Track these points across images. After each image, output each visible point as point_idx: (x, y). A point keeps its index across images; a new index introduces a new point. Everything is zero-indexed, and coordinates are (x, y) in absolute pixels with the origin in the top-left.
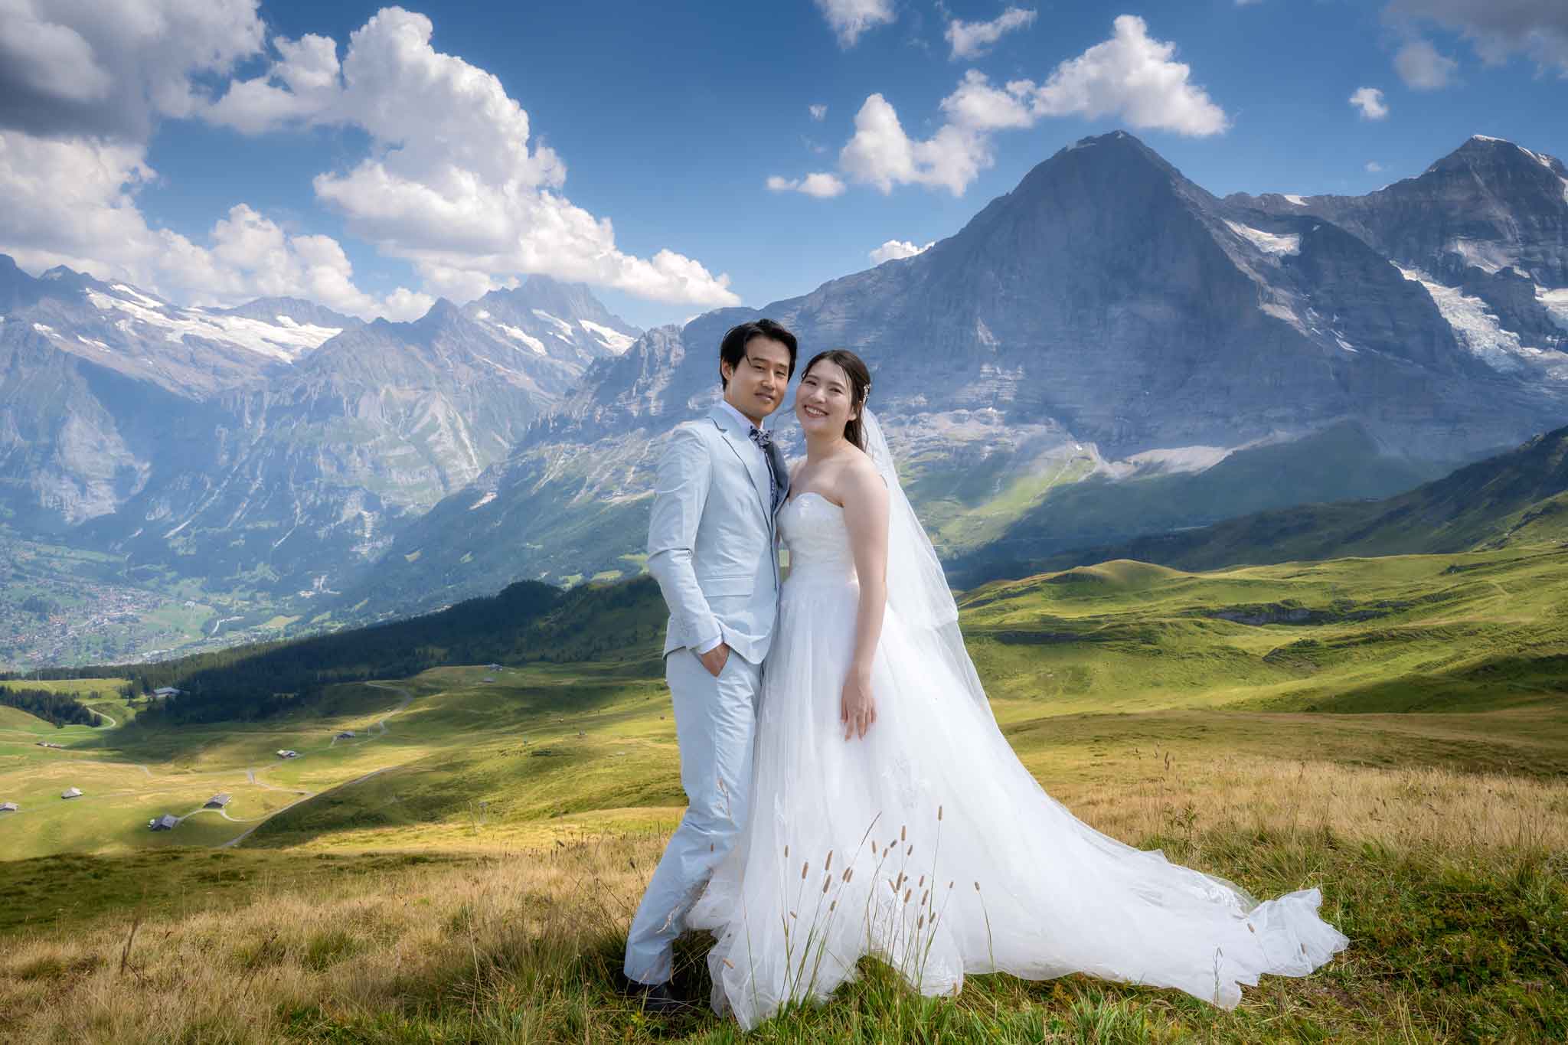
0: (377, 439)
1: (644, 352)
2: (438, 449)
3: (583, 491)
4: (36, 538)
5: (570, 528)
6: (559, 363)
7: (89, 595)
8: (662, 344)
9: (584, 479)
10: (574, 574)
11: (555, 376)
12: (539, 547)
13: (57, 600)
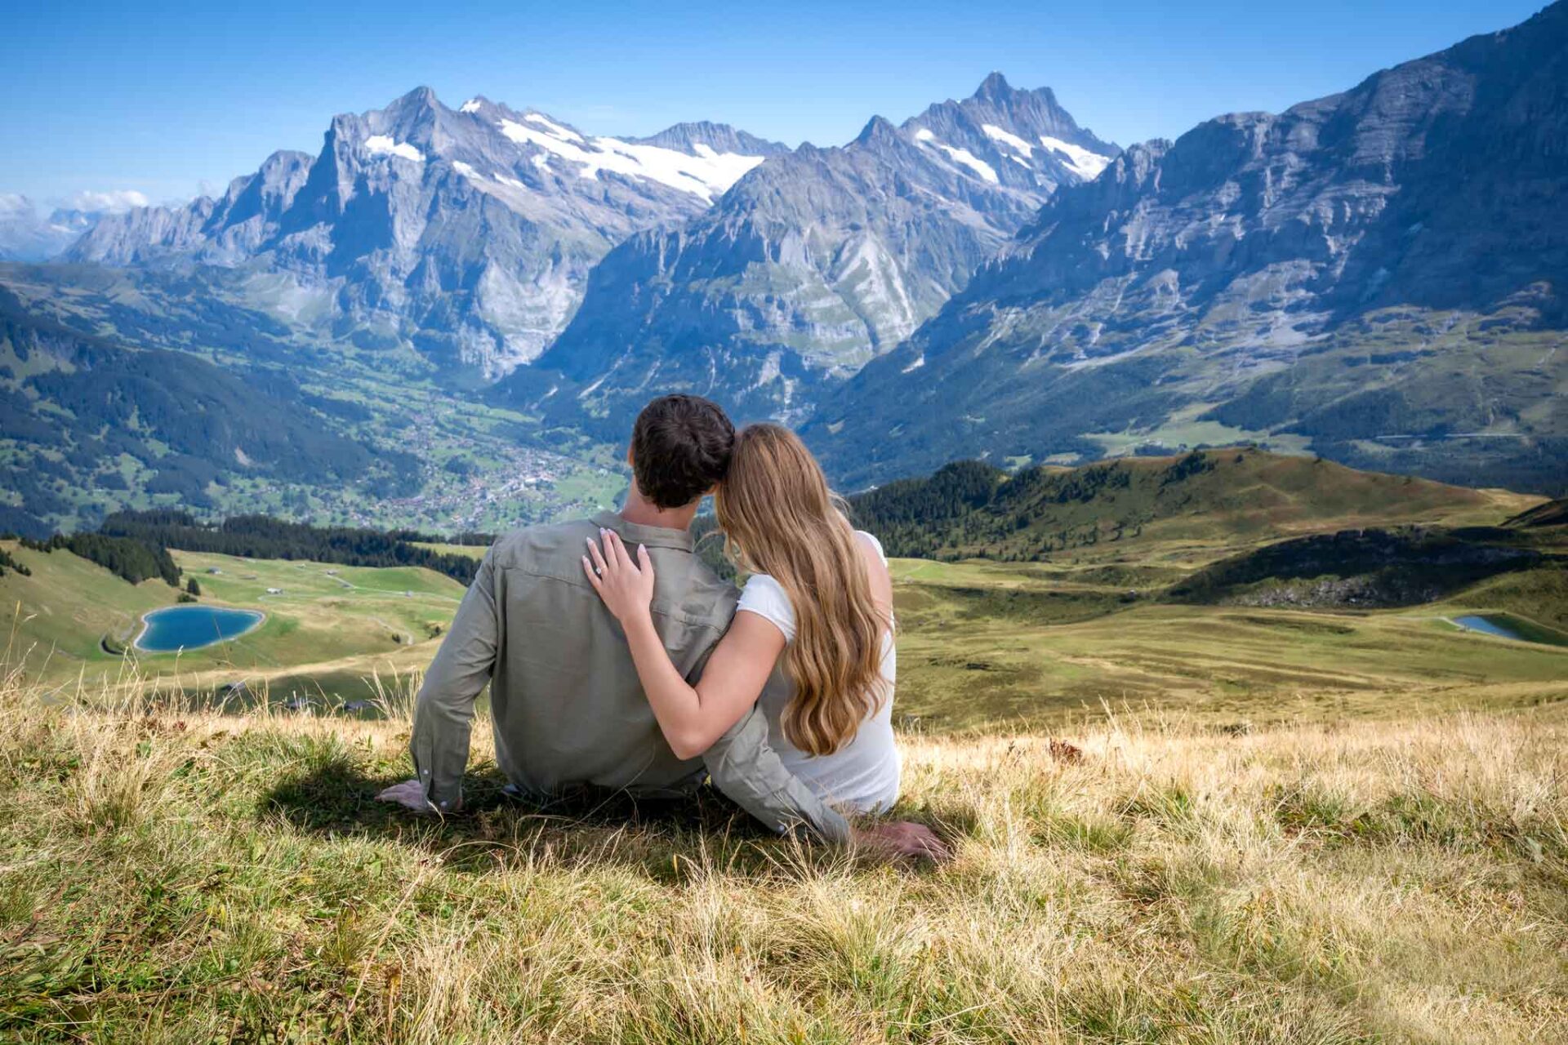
0: (801, 288)
1: (1121, 175)
2: (868, 300)
3: (1036, 354)
4: (457, 395)
5: (1021, 398)
6: (1013, 193)
7: (507, 457)
8: (1145, 165)
9: (1039, 339)
10: (1023, 455)
11: (1008, 209)
12: (982, 420)
13: (478, 462)
